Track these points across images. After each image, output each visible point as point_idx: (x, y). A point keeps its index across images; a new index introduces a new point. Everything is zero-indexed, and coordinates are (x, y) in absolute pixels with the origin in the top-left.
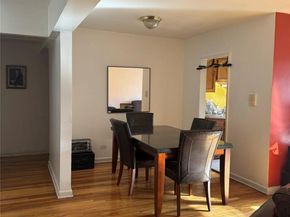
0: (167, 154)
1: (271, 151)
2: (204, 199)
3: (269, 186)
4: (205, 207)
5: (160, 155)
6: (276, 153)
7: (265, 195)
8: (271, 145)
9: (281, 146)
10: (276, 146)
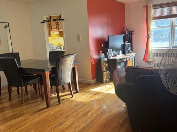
0: (50, 71)
1: (91, 62)
2: (70, 92)
3: (93, 79)
4: (71, 96)
5: (46, 72)
6: (93, 63)
7: (91, 84)
8: (91, 60)
9: (94, 59)
10: (92, 60)
